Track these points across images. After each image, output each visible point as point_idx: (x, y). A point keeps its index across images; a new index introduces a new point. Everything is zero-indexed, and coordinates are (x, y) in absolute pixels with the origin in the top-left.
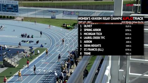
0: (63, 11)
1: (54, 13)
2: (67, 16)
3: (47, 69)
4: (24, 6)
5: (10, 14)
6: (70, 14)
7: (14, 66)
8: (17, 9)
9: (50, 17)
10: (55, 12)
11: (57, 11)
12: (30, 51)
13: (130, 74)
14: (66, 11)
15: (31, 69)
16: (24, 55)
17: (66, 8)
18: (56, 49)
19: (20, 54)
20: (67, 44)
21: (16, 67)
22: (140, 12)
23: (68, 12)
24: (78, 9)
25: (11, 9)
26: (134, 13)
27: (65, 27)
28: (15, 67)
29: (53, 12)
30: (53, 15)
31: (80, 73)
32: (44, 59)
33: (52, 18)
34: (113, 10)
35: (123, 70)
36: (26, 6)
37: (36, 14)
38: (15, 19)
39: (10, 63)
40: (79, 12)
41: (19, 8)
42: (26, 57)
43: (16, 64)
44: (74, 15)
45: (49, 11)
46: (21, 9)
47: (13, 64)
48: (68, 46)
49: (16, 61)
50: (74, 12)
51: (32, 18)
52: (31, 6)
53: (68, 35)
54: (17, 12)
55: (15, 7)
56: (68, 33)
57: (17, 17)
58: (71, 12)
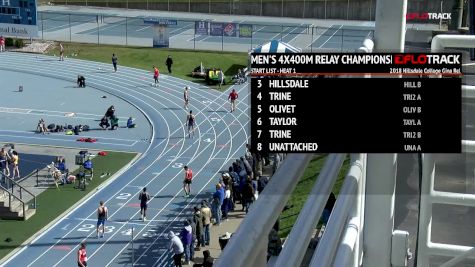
0: (197, 23)
1: (163, 29)
2: (209, 40)
3: (136, 226)
4: (56, 4)
5: (7, 31)
6: (220, 31)
7: (20, 214)
8: (33, 13)
9: (149, 43)
10: (165, 26)
11: (175, 21)
12: (77, 163)
13: (430, 244)
14: (206, 23)
15: (81, 227)
16: (56, 178)
17: (207, 12)
18: (169, 156)
19: (40, 173)
20: (209, 140)
21: (27, 218)
22: (467, 28)
23: (213, 23)
24: (248, 13)
25: (9, 11)
26: (445, 29)
27: (202, 77)
28: (22, 219)
29: (161, 25)
30: (161, 36)
31: (257, 242)
32: (127, 191)
33: (156, 46)
34: (373, 19)
35: (404, 233)
36: (63, 3)
37: (98, 32)
38: (24, 49)
39: (6, 205)
40: (250, 26)
41: (39, 9)
42: (62, 184)
43: (26, 208)
44: (234, 35)
45: (147, 22)
46: (47, 13)
47: (15, 207)
48: (213, 144)
49: (27, 198)
50: (234, 24)
51: (84, 45)
52: (83, 4)
53: (213, 106)
54: (32, 22)
55: (26, 6)
56: (212, 98)
57: (30, 41)
58: (224, 25)
